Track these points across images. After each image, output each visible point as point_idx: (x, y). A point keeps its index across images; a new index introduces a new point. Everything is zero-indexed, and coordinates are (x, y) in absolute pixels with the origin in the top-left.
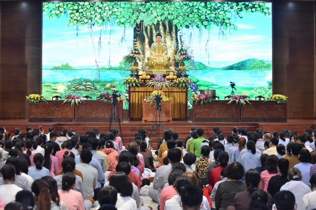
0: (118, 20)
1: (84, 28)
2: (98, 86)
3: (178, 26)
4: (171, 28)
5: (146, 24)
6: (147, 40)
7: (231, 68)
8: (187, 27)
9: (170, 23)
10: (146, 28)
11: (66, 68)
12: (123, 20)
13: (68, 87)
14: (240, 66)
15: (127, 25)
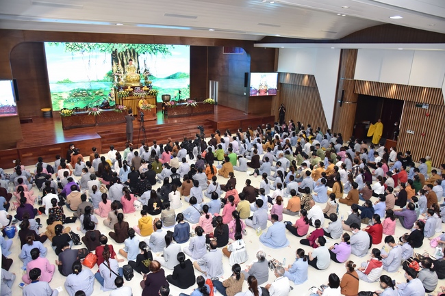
0: (100, 49)
1: (78, 54)
2: (91, 93)
3: (139, 53)
4: (134, 54)
5: (119, 51)
6: (120, 62)
7: (169, 78)
8: (144, 53)
9: (134, 51)
10: (119, 54)
11: (67, 82)
12: (104, 49)
13: (71, 95)
14: (173, 77)
15: (107, 52)
